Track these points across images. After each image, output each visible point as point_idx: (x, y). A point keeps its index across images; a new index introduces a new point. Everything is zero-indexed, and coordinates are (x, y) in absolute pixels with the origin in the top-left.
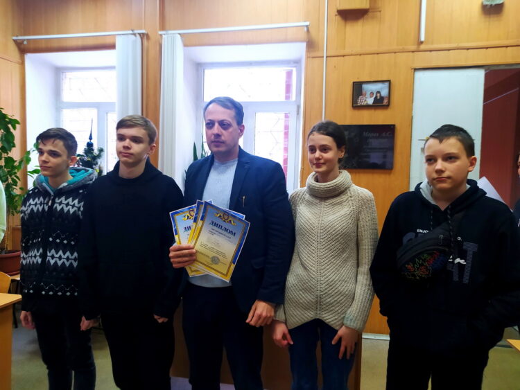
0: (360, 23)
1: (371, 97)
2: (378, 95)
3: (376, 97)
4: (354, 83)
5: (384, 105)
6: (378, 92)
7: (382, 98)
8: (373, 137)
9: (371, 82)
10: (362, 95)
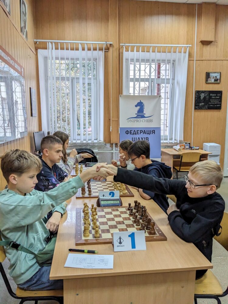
0: (209, 46)
1: (213, 79)
2: (216, 78)
3: (215, 79)
4: (206, 72)
6: (216, 77)
7: (217, 79)
8: (214, 96)
9: (213, 72)
10: (209, 78)
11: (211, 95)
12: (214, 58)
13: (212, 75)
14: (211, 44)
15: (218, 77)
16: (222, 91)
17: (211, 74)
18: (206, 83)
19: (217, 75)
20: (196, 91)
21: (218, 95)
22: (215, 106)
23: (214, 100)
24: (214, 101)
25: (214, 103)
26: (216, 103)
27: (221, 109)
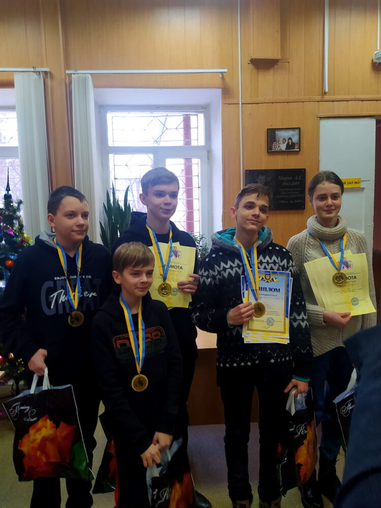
0: (271, 72)
1: (284, 143)
2: (290, 141)
3: (288, 143)
4: (268, 129)
5: (296, 151)
6: (290, 139)
7: (293, 144)
8: (287, 181)
9: (283, 129)
10: (276, 141)
11: (280, 178)
12: (285, 97)
13: (281, 135)
14: (276, 66)
15: (295, 139)
16: (305, 169)
17: (278, 133)
18: (268, 152)
19: (293, 135)
20: (246, 171)
21: (296, 178)
22: (291, 202)
23: (287, 189)
24: (289, 191)
25: (288, 196)
26: (292, 196)
27: (304, 208)
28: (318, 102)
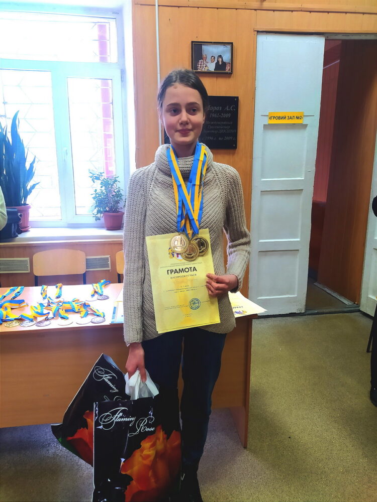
1: (212, 62)
2: (220, 60)
4: (192, 42)
5: (227, 73)
6: (220, 56)
7: (224, 64)
8: (216, 112)
9: (211, 43)
12: (214, 1)
13: (208, 50)
16: (237, 98)
19: (223, 52)
21: (227, 108)
22: (220, 139)
23: (216, 122)
24: (218, 125)
25: (216, 132)
26: (221, 131)
28: (255, 10)
